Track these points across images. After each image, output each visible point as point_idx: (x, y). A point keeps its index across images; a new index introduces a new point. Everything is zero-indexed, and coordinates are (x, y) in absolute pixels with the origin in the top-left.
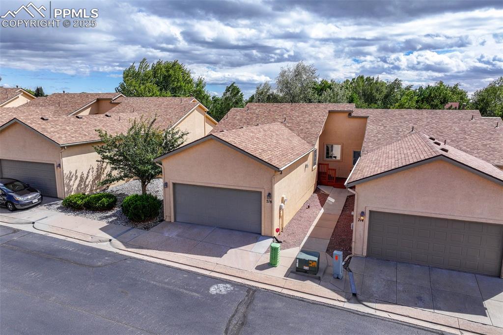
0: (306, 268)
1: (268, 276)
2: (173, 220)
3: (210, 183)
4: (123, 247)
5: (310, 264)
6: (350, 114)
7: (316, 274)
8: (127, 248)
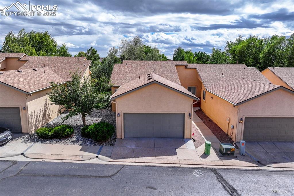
0: (229, 152)
1: (212, 161)
2: (123, 138)
3: (150, 111)
4: (112, 160)
5: (231, 150)
6: (186, 67)
7: (234, 155)
8: (115, 160)
